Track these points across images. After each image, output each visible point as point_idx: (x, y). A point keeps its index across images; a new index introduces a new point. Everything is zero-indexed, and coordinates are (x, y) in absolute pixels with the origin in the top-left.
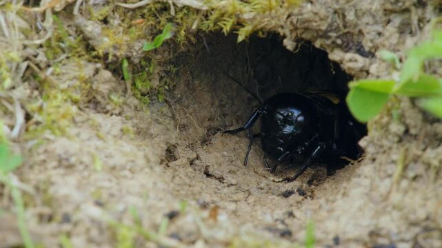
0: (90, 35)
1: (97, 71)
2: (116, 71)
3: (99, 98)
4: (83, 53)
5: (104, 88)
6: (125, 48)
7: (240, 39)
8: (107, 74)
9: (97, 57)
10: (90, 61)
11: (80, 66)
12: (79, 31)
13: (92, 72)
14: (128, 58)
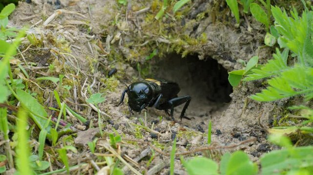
0: (125, 53)
1: (127, 67)
2: (135, 68)
3: (128, 77)
4: (122, 60)
5: (130, 74)
6: (138, 58)
7: (183, 56)
8: (131, 68)
9: (127, 62)
10: (124, 63)
11: (121, 65)
12: (120, 51)
13: (125, 68)
14: (140, 63)
